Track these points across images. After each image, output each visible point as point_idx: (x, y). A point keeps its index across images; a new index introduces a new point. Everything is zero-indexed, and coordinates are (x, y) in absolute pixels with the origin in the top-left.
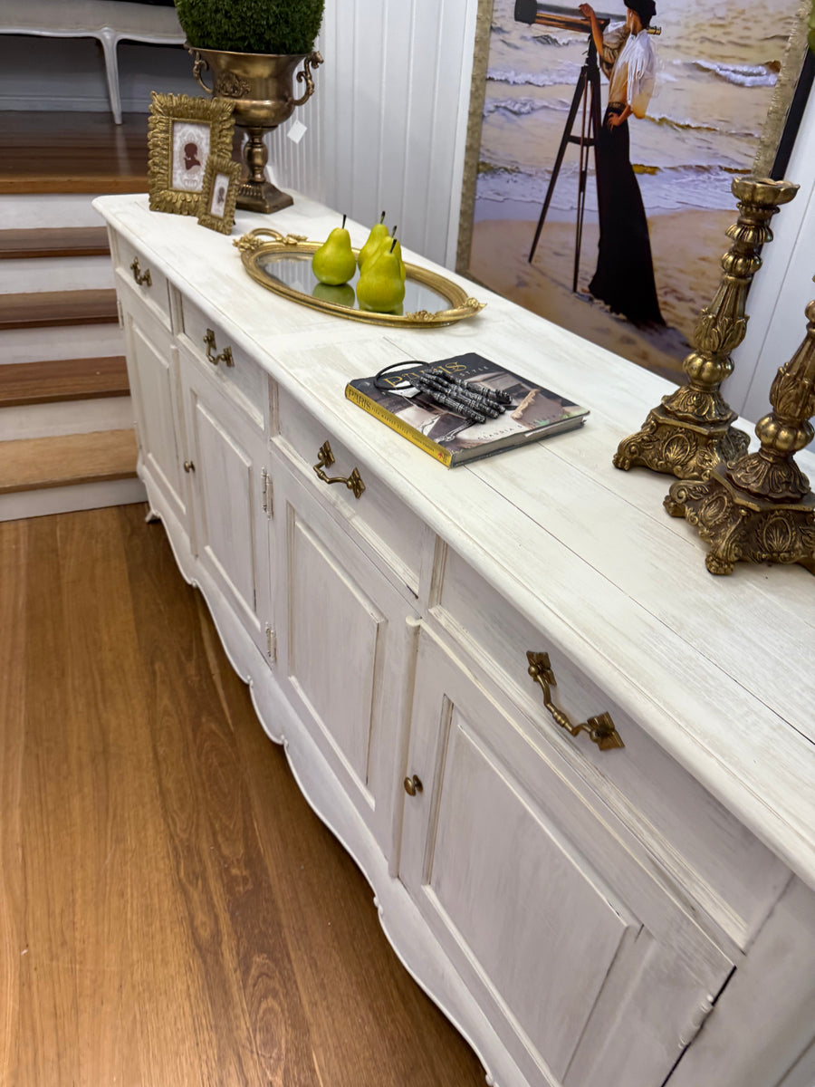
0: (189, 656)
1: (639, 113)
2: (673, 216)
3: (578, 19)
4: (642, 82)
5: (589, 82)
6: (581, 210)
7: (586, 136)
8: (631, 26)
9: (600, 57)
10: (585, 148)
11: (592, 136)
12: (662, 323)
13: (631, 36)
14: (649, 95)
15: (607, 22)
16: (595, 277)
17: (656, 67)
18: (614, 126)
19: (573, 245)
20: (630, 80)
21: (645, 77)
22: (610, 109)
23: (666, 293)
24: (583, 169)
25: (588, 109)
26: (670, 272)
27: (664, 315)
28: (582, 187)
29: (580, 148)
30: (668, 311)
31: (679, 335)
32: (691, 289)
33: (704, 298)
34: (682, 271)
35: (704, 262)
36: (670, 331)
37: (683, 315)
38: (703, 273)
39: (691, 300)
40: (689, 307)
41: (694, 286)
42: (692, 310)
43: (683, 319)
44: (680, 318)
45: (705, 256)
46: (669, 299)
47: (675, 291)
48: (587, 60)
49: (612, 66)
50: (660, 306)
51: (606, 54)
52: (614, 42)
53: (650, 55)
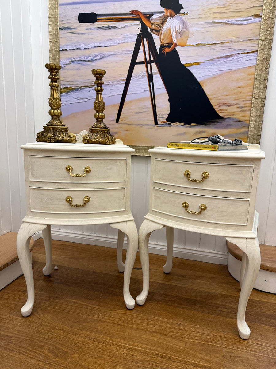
1: (183, 44)
2: (215, 77)
3: (131, 16)
4: (180, 33)
5: (145, 39)
7: (148, 59)
8: (169, 14)
9: (150, 29)
10: (149, 65)
11: (152, 59)
12: (222, 118)
13: (169, 18)
14: (188, 37)
15: (152, 15)
16: (169, 115)
17: (188, 27)
18: (167, 52)
19: (151, 106)
20: (173, 34)
21: (183, 31)
22: (162, 47)
23: (220, 106)
24: (150, 73)
25: (147, 49)
26: (220, 98)
27: (221, 115)
29: (144, 65)
30: (223, 112)
31: (233, 119)
32: (235, 100)
33: (244, 101)
34: (227, 95)
35: (239, 88)
36: (227, 119)
37: (233, 111)
38: (241, 92)
39: (236, 104)
40: (236, 107)
41: (236, 99)
42: (238, 107)
43: (234, 112)
44: (231, 113)
45: (240, 86)
46: (222, 108)
47: (226, 104)
48: (141, 31)
49: (159, 30)
50: (218, 112)
51: (154, 27)
52: (158, 22)
53: (184, 23)
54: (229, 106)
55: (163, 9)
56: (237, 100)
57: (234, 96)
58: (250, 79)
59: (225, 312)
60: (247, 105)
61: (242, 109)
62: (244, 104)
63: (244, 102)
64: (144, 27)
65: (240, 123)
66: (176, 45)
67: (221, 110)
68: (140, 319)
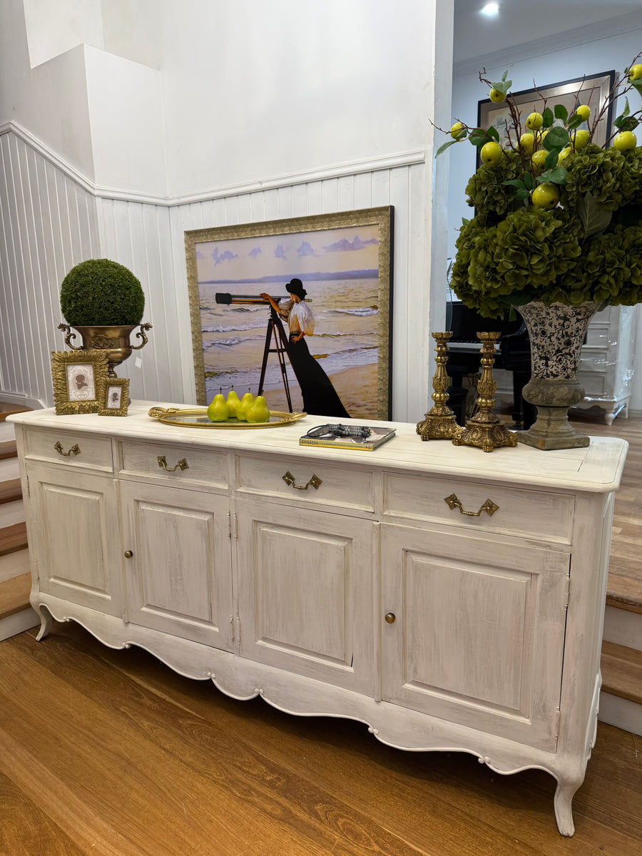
0: (139, 696)
1: (310, 334)
2: (342, 372)
3: (261, 299)
4: (307, 321)
5: (275, 325)
6: (286, 382)
7: (280, 348)
8: (294, 300)
9: (279, 314)
10: (281, 354)
11: (283, 347)
13: (295, 304)
14: (313, 326)
15: (279, 299)
17: (313, 315)
18: (296, 341)
19: (286, 399)
20: (300, 321)
21: (309, 319)
22: (291, 334)
23: (349, 406)
24: (282, 363)
25: (278, 336)
26: (348, 397)
28: (284, 370)
29: (277, 354)
32: (363, 400)
33: (371, 402)
34: (355, 394)
35: (366, 387)
37: (362, 413)
38: (367, 392)
39: (365, 405)
40: (365, 408)
42: (367, 409)
43: (363, 415)
45: (366, 384)
46: (353, 408)
47: (354, 404)
48: (271, 316)
49: (287, 317)
50: (348, 413)
51: (282, 312)
52: (286, 307)
53: (309, 310)
54: (358, 407)
55: (289, 294)
56: (365, 400)
57: (361, 396)
58: (374, 378)
60: (374, 407)
61: (370, 412)
62: (372, 406)
63: (372, 404)
64: (273, 312)
66: (304, 334)
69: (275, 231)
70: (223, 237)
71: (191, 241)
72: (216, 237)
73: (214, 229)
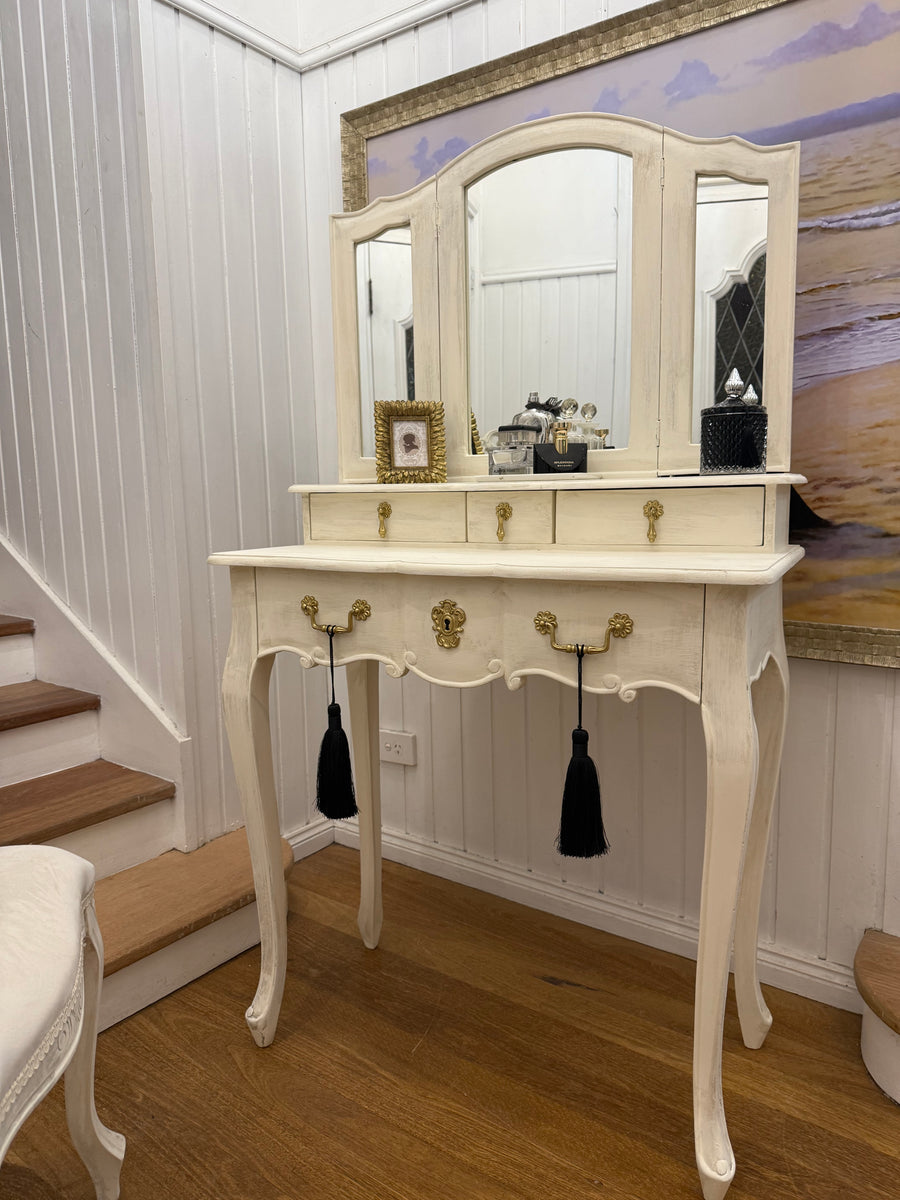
12: (826, 525)
30: (828, 506)
31: (863, 527)
32: (866, 466)
34: (838, 453)
35: (879, 429)
36: (844, 529)
37: (861, 502)
38: (884, 442)
40: (872, 490)
41: (871, 462)
42: (879, 491)
43: (864, 506)
44: (858, 507)
45: (880, 422)
47: (835, 479)
50: (811, 506)
54: (847, 486)
56: (874, 465)
57: (863, 455)
59: (766, 1179)
61: (894, 495)
65: (887, 541)
67: (820, 499)
68: (490, 1142)
69: (599, 53)
70: (443, 105)
71: (358, 135)
72: (425, 111)
73: (421, 90)
